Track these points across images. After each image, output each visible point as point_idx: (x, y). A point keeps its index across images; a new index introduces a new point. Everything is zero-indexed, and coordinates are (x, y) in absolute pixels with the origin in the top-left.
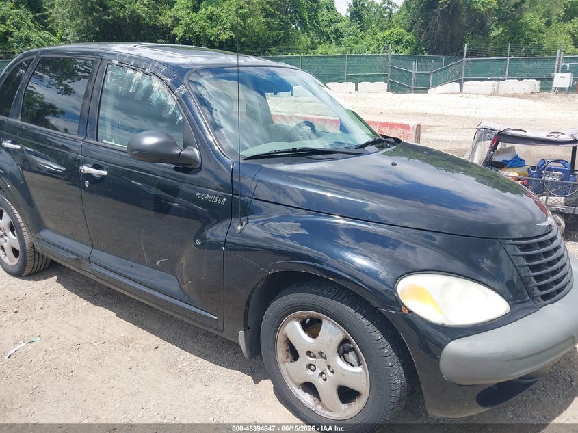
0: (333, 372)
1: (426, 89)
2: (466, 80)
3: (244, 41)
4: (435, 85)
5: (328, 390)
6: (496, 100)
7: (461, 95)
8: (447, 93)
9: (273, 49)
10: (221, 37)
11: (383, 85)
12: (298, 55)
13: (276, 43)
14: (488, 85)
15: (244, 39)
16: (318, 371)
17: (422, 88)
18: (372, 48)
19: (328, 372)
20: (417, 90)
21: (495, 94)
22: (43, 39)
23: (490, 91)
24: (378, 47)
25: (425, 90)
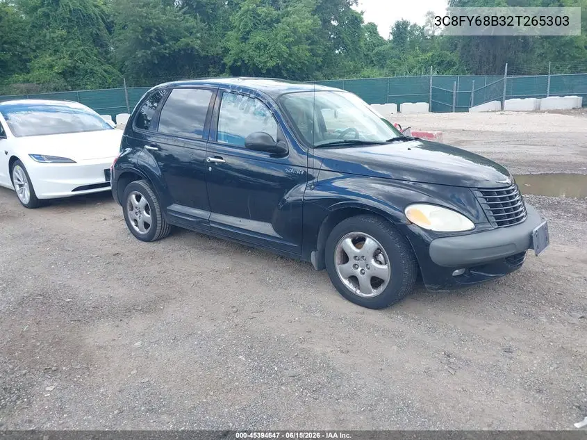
0: (369, 269)
1: (468, 108)
2: (508, 98)
3: (290, 68)
4: (476, 104)
5: (364, 280)
6: (536, 116)
7: (502, 112)
8: (488, 112)
9: (317, 74)
10: (268, 64)
11: (425, 106)
12: (341, 79)
13: (319, 68)
14: (530, 102)
15: (290, 65)
16: (360, 269)
17: (463, 107)
18: (414, 71)
19: (366, 269)
20: (459, 110)
21: (537, 110)
22: (106, 71)
23: (532, 108)
24: (420, 68)
25: (466, 110)
